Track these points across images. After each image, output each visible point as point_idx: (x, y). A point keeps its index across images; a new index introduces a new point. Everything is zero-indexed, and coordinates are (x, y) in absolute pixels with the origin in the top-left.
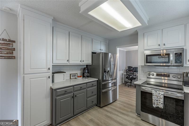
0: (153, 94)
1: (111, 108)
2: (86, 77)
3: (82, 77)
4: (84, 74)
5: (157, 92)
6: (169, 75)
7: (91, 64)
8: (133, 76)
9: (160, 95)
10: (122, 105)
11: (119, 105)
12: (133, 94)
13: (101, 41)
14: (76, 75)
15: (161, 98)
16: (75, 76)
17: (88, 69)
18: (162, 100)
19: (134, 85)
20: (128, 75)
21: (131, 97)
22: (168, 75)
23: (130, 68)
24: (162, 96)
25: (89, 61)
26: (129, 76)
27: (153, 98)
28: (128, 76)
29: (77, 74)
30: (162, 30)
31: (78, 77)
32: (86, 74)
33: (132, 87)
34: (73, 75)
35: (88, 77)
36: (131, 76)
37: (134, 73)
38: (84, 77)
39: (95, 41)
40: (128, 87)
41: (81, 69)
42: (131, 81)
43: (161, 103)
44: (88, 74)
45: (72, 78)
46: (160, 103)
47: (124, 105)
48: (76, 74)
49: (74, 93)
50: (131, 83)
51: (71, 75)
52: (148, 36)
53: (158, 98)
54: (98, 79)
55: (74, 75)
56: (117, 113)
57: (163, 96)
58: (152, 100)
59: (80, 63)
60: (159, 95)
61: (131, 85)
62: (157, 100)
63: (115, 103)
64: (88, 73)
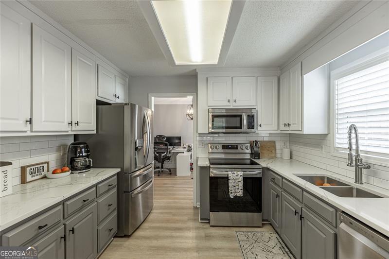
0: (229, 178)
1: (151, 228)
2: (80, 170)
3: (70, 172)
4: (74, 160)
5: (234, 173)
6: (237, 146)
7: (95, 132)
8: (167, 153)
9: (239, 176)
10: (167, 213)
11: (162, 215)
12: (173, 187)
13: (115, 76)
14: (46, 169)
15: (240, 181)
16: (40, 170)
17: (87, 147)
18: (241, 185)
19: (167, 170)
20: (157, 153)
21: (174, 195)
22: (235, 147)
23: (161, 138)
24: (241, 179)
25: (91, 123)
26: (160, 153)
27: (230, 185)
28: (158, 155)
29: (48, 163)
30: (232, 78)
31: (54, 172)
32: (80, 162)
33: (164, 175)
34: (32, 168)
35: (88, 167)
36: (163, 155)
37: (169, 147)
38: (73, 168)
39: (103, 72)
40: (159, 175)
41: (60, 147)
42: (163, 163)
43: (240, 188)
44: (87, 159)
45: (29, 178)
46: (238, 189)
47: (171, 213)
48: (45, 166)
49: (67, 223)
50: (162, 168)
51: (28, 169)
52: (213, 83)
53: (236, 182)
54: (119, 170)
55: (38, 169)
56: (167, 233)
57: (242, 177)
58: (228, 187)
59: (67, 130)
60: (237, 178)
61: (162, 171)
62: (235, 186)
63: (152, 215)
64: (88, 156)
